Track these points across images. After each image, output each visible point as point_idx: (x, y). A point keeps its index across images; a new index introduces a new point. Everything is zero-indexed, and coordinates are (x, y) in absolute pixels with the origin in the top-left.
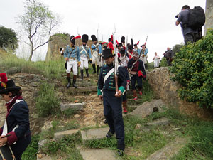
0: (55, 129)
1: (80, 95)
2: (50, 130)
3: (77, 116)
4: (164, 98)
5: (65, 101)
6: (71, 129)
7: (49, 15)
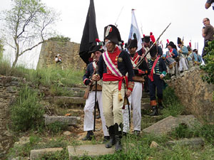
0: (32, 145)
1: (75, 108)
2: (26, 145)
3: (67, 133)
4: (197, 112)
5: (53, 112)
6: (56, 147)
7: (42, 10)
